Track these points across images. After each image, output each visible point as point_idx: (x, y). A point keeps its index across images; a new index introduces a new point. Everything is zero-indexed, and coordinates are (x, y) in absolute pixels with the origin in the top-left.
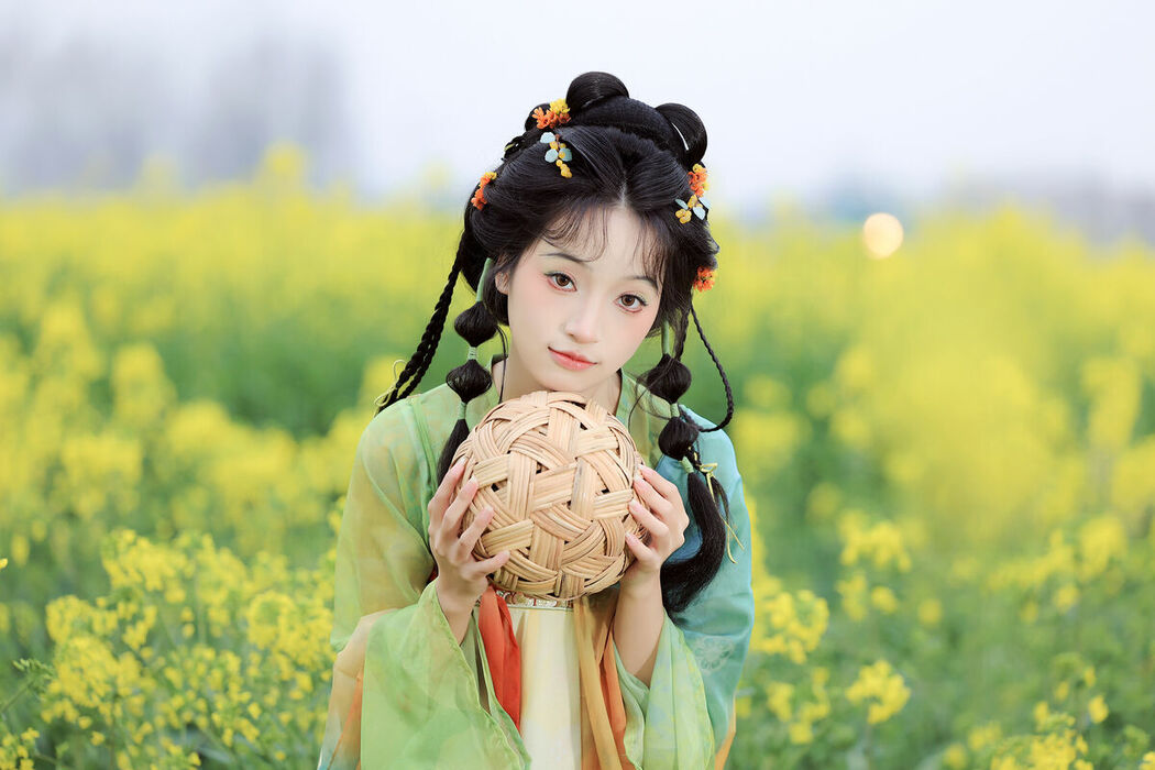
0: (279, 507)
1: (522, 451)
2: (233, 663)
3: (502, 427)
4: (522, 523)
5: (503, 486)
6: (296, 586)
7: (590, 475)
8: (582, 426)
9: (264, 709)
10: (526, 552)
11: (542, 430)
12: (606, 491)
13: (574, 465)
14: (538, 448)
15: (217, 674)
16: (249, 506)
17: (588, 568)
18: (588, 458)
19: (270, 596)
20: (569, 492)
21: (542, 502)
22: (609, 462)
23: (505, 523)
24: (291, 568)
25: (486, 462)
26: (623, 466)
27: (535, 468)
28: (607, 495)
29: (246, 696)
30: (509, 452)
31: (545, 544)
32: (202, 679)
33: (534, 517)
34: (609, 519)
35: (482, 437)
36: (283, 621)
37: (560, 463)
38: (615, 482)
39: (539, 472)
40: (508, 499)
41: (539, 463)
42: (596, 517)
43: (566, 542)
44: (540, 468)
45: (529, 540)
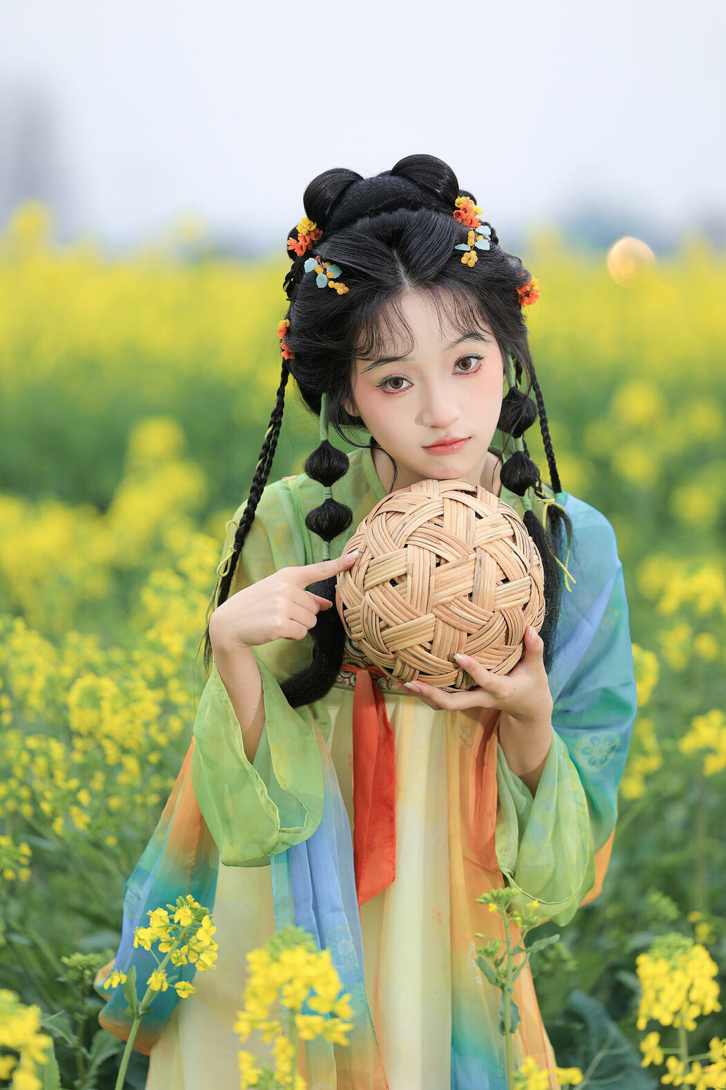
0: (65, 582)
1: (420, 544)
2: (57, 749)
3: (395, 520)
4: (424, 618)
5: (402, 581)
6: (111, 666)
7: (490, 565)
8: (478, 516)
9: (93, 795)
10: (428, 646)
11: (437, 521)
12: (506, 581)
13: (473, 556)
14: (435, 540)
15: (41, 762)
16: (36, 583)
17: (490, 659)
18: (485, 547)
19: (88, 680)
20: (471, 583)
21: (444, 595)
22: (507, 551)
23: (406, 618)
24: (104, 647)
25: (383, 556)
26: (520, 553)
27: (434, 560)
28: (508, 585)
29: (74, 783)
30: (406, 546)
31: (447, 636)
32: (26, 769)
33: (435, 610)
34: (511, 608)
35: (376, 531)
36: (106, 705)
37: (460, 556)
38: (513, 570)
39: (438, 565)
40: (409, 594)
41: (438, 556)
42: (497, 607)
43: (469, 635)
44: (440, 561)
45: (432, 634)
